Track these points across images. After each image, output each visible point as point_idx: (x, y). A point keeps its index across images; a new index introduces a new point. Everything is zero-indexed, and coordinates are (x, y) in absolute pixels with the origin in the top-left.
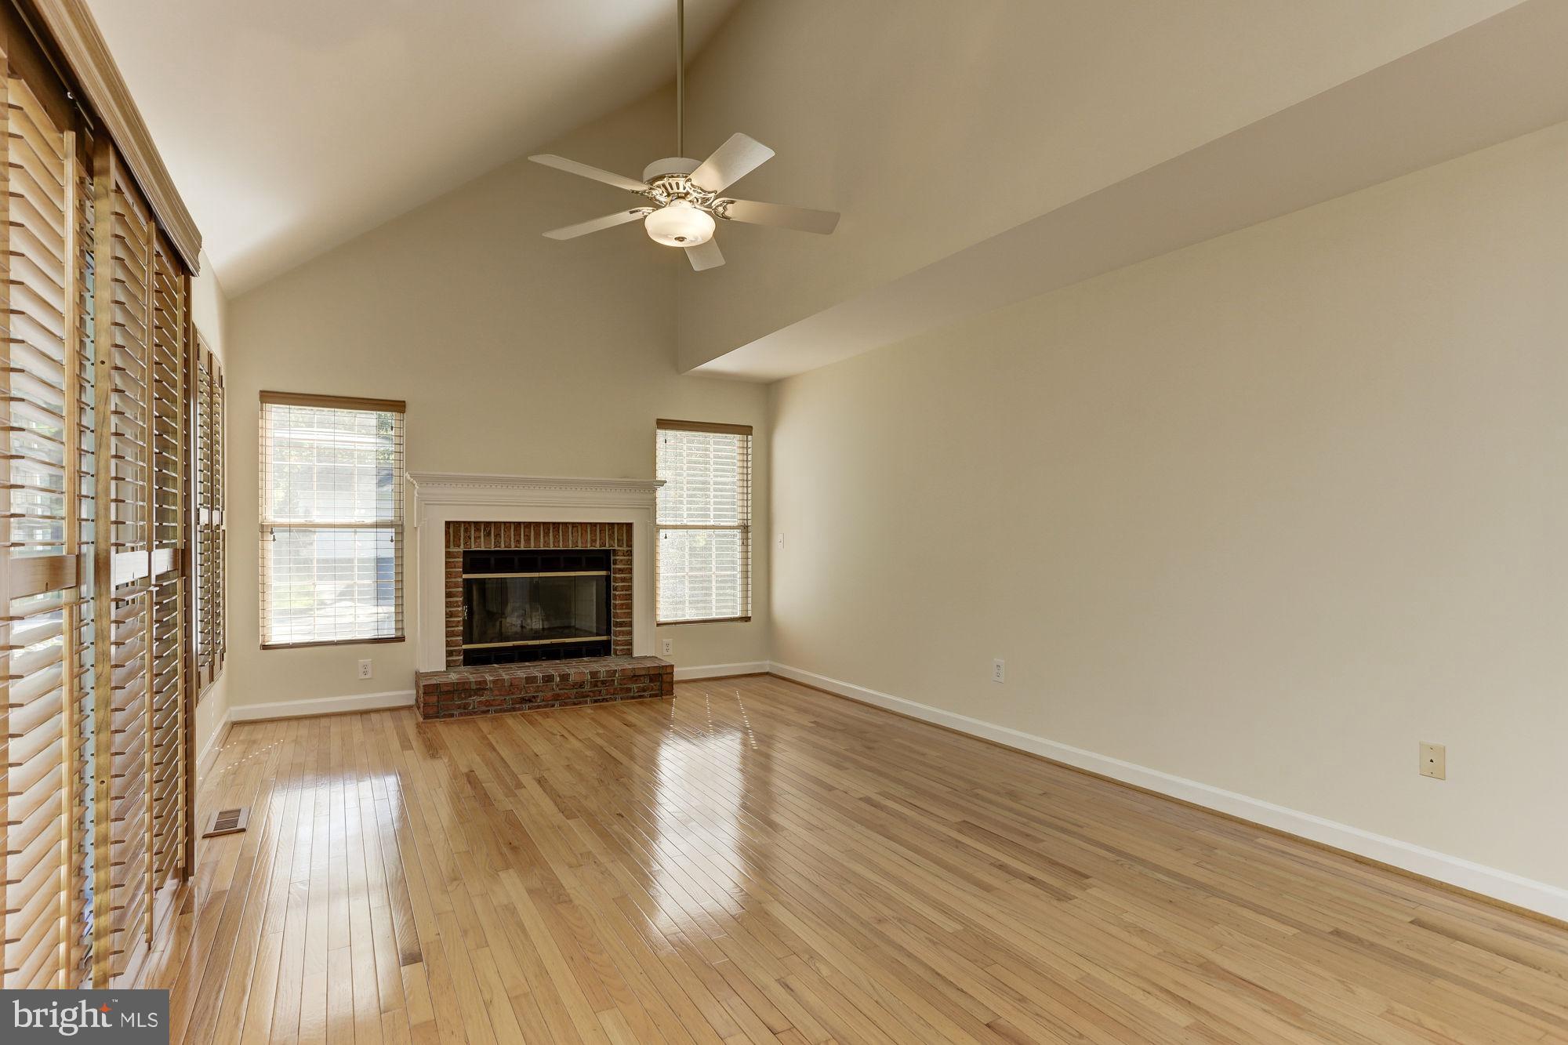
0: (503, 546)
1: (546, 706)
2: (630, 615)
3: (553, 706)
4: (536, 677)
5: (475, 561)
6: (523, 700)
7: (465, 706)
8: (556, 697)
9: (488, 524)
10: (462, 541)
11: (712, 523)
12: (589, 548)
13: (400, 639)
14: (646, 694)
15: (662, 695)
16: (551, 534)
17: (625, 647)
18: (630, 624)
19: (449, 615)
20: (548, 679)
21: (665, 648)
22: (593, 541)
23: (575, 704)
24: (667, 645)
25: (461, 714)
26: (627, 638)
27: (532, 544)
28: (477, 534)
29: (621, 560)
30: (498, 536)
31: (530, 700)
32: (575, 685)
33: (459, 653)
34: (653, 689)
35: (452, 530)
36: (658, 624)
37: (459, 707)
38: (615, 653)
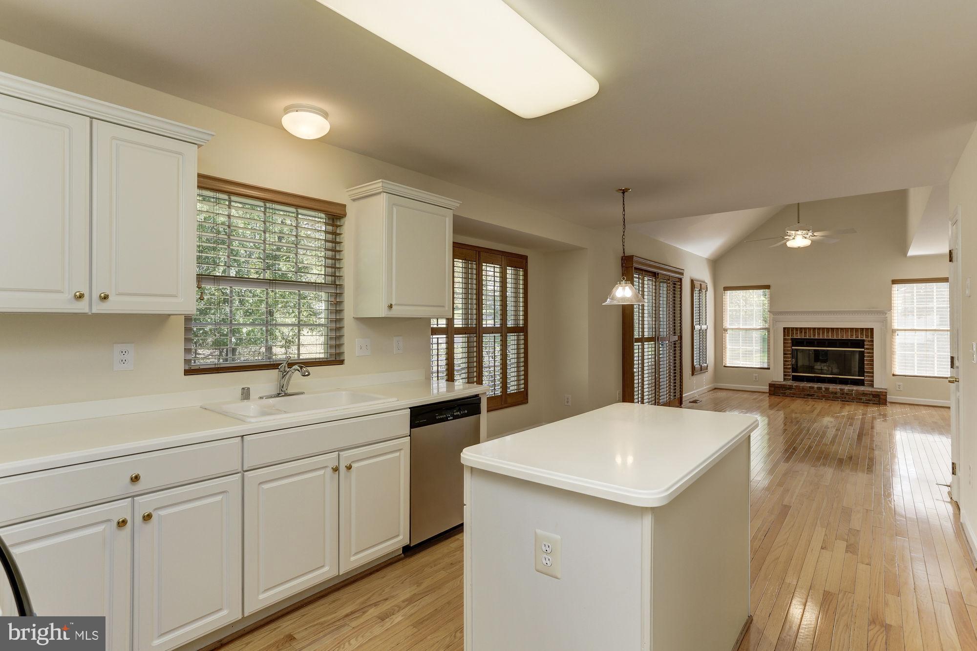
0: (808, 336)
1: (819, 399)
2: (873, 368)
3: (822, 399)
4: (814, 387)
5: (796, 342)
6: (808, 395)
7: (785, 393)
8: (824, 396)
9: (801, 328)
10: (790, 335)
12: (850, 338)
13: (768, 369)
15: (880, 404)
16: (830, 332)
17: (870, 382)
18: (873, 373)
19: (784, 361)
20: (820, 388)
21: (897, 387)
22: (852, 335)
24: (899, 386)
25: (783, 396)
26: (871, 379)
27: (821, 336)
28: (797, 332)
29: (867, 344)
30: (805, 333)
31: (811, 395)
32: (832, 393)
33: (789, 375)
34: (874, 401)
35: (786, 331)
36: (894, 375)
37: (782, 393)
38: (865, 384)
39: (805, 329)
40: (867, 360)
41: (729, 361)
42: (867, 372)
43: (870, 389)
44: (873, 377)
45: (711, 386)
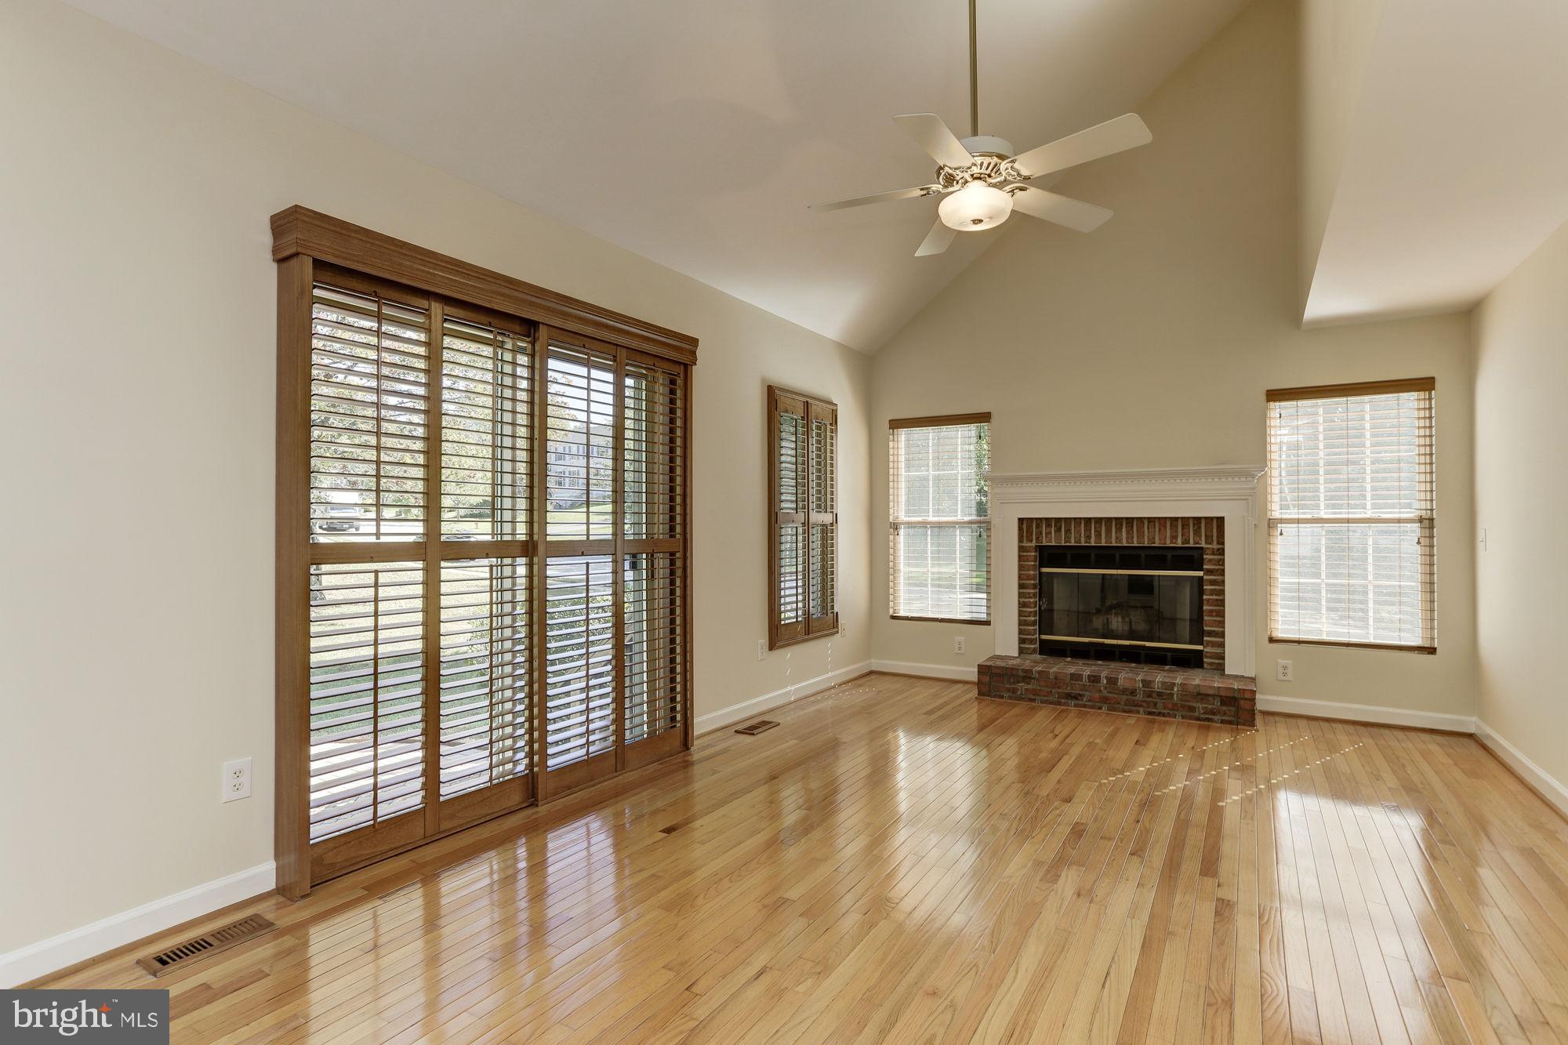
0: (1073, 541)
1: (1092, 707)
2: (1222, 624)
3: (1100, 708)
4: (1081, 675)
5: (1049, 556)
6: (1069, 696)
8: (1105, 700)
9: (1058, 520)
10: (1034, 536)
11: (1369, 514)
12: (1169, 544)
13: (987, 623)
14: (1216, 718)
15: (1239, 724)
16: (1124, 530)
17: (1217, 661)
18: (1222, 635)
19: (1022, 605)
20: (1095, 679)
21: (1281, 670)
22: (1174, 537)
23: (1125, 711)
24: (1285, 668)
25: (1010, 698)
26: (1218, 650)
27: (1103, 540)
28: (1048, 529)
29: (1210, 560)
30: (1068, 531)
31: (1075, 697)
32: (1124, 691)
33: (1032, 641)
34: (1225, 714)
35: (1024, 527)
36: (1272, 640)
37: (1009, 690)
38: (1205, 665)
39: (1067, 520)
40: (1208, 600)
41: (906, 605)
42: (1210, 634)
43: (1217, 683)
44: (1222, 645)
45: (860, 667)
